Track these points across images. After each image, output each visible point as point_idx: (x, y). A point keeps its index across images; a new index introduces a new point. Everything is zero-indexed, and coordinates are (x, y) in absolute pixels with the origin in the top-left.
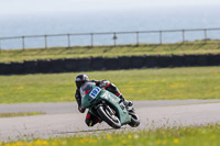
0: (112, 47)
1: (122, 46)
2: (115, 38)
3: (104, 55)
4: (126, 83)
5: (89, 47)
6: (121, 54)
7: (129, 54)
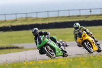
0: (89, 16)
1: (94, 15)
2: (91, 11)
3: (86, 19)
4: (96, 33)
5: (78, 16)
6: (93, 19)
7: (97, 19)
